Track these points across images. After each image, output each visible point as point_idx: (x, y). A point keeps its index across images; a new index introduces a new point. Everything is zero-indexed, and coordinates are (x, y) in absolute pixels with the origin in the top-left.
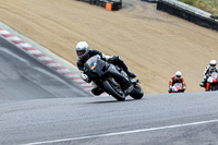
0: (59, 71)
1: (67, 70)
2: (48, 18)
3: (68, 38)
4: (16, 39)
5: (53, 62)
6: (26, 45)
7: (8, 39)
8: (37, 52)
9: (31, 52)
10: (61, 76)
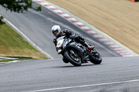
0: (100, 40)
1: (106, 40)
2: (94, 6)
3: (106, 19)
4: (74, 19)
5: (97, 34)
6: (80, 24)
7: (69, 20)
8: (86, 28)
9: (83, 28)
10: (102, 43)
